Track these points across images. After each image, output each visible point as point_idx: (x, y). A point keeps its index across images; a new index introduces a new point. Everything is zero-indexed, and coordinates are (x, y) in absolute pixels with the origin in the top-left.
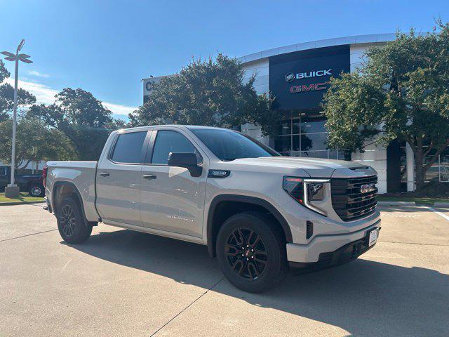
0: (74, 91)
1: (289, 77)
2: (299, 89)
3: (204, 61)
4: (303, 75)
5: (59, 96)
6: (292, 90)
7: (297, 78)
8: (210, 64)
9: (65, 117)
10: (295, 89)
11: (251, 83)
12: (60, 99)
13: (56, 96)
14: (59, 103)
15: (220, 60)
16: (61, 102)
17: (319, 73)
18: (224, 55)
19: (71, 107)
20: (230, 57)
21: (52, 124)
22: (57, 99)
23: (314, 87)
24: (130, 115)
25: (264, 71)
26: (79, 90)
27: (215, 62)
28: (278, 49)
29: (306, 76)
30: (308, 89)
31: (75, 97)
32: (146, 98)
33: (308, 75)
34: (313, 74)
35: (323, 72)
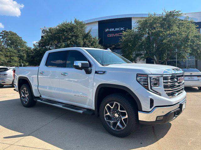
1: (107, 30)
3: (69, 21)
4: (113, 30)
6: (108, 36)
8: (71, 23)
9: (3, 44)
10: (109, 36)
11: (89, 32)
15: (75, 21)
17: (119, 29)
18: (77, 20)
19: (7, 39)
20: (80, 21)
23: (117, 35)
24: (34, 44)
25: (96, 27)
26: (10, 32)
27: (73, 22)
28: (102, 18)
31: (8, 35)
32: (42, 37)
33: (115, 29)
34: (117, 29)
35: (121, 29)
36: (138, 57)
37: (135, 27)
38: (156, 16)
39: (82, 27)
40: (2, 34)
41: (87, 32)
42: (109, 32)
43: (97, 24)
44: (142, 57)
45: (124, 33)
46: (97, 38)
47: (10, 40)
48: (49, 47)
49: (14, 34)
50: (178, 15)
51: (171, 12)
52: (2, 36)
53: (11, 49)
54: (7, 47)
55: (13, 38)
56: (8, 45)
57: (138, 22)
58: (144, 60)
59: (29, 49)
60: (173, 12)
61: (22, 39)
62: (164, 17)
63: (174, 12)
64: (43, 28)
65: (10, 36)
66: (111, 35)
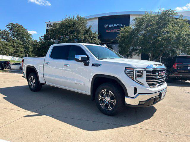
0: (14, 24)
1: (106, 26)
2: (109, 31)
3: (71, 17)
4: (112, 26)
5: (8, 26)
6: (107, 32)
7: (109, 26)
8: (74, 19)
9: (10, 36)
11: (90, 28)
13: (6, 26)
14: (7, 29)
15: (78, 17)
16: (9, 29)
17: (117, 25)
18: (79, 16)
19: (13, 31)
20: (82, 17)
21: (4, 39)
22: (6, 27)
23: (115, 31)
24: (40, 38)
25: (96, 22)
26: (17, 24)
27: (76, 18)
28: (102, 14)
30: (113, 31)
31: (15, 27)
32: (47, 30)
33: (114, 25)
34: (115, 25)
35: (119, 25)
36: (134, 52)
37: (132, 24)
38: (153, 14)
39: (83, 23)
40: (10, 26)
41: (87, 27)
42: (108, 28)
43: (97, 20)
44: (137, 53)
45: (122, 30)
46: (97, 33)
47: (16, 32)
48: (52, 40)
49: (20, 27)
50: (173, 14)
51: (166, 11)
52: (10, 28)
53: (17, 41)
54: (13, 38)
55: (19, 30)
56: (15, 37)
57: (135, 20)
58: (139, 55)
59: (36, 41)
60: (169, 11)
61: (27, 31)
64: (48, 22)
65: (16, 28)
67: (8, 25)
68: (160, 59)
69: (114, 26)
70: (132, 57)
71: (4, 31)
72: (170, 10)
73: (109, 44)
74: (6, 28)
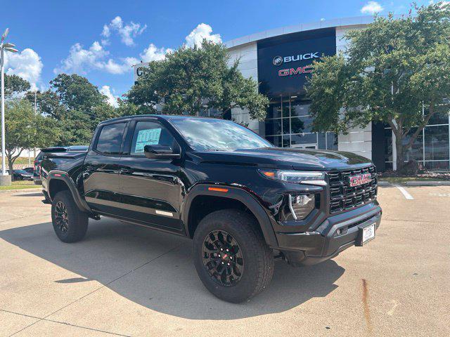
0: (69, 77)
1: (277, 61)
4: (291, 59)
5: (54, 83)
7: (285, 61)
8: (195, 48)
9: (61, 103)
10: (283, 73)
11: (236, 66)
12: (56, 85)
13: (51, 82)
15: (204, 45)
16: (57, 89)
17: (305, 57)
19: (68, 93)
21: (49, 111)
22: (52, 85)
25: (252, 56)
26: (74, 76)
27: (199, 46)
29: (293, 60)
30: (295, 72)
31: (70, 83)
32: (137, 83)
33: (295, 58)
34: (300, 57)
35: (310, 56)
36: (351, 121)
37: (344, 50)
40: (59, 81)
42: (282, 65)
43: (255, 48)
44: (361, 121)
45: (317, 65)
46: (255, 79)
47: (73, 94)
49: (82, 81)
51: (430, 7)
52: (59, 86)
53: (77, 114)
54: (68, 109)
55: (80, 89)
56: (71, 105)
57: (349, 38)
60: (437, 8)
61: (97, 91)
62: (414, 21)
63: (441, 6)
64: (137, 64)
65: (74, 85)
66: (286, 71)
67: (56, 80)
68: (421, 133)
69: (298, 59)
70: (346, 134)
71: (48, 93)
72: (441, 3)
73: (288, 104)
74: (51, 87)
